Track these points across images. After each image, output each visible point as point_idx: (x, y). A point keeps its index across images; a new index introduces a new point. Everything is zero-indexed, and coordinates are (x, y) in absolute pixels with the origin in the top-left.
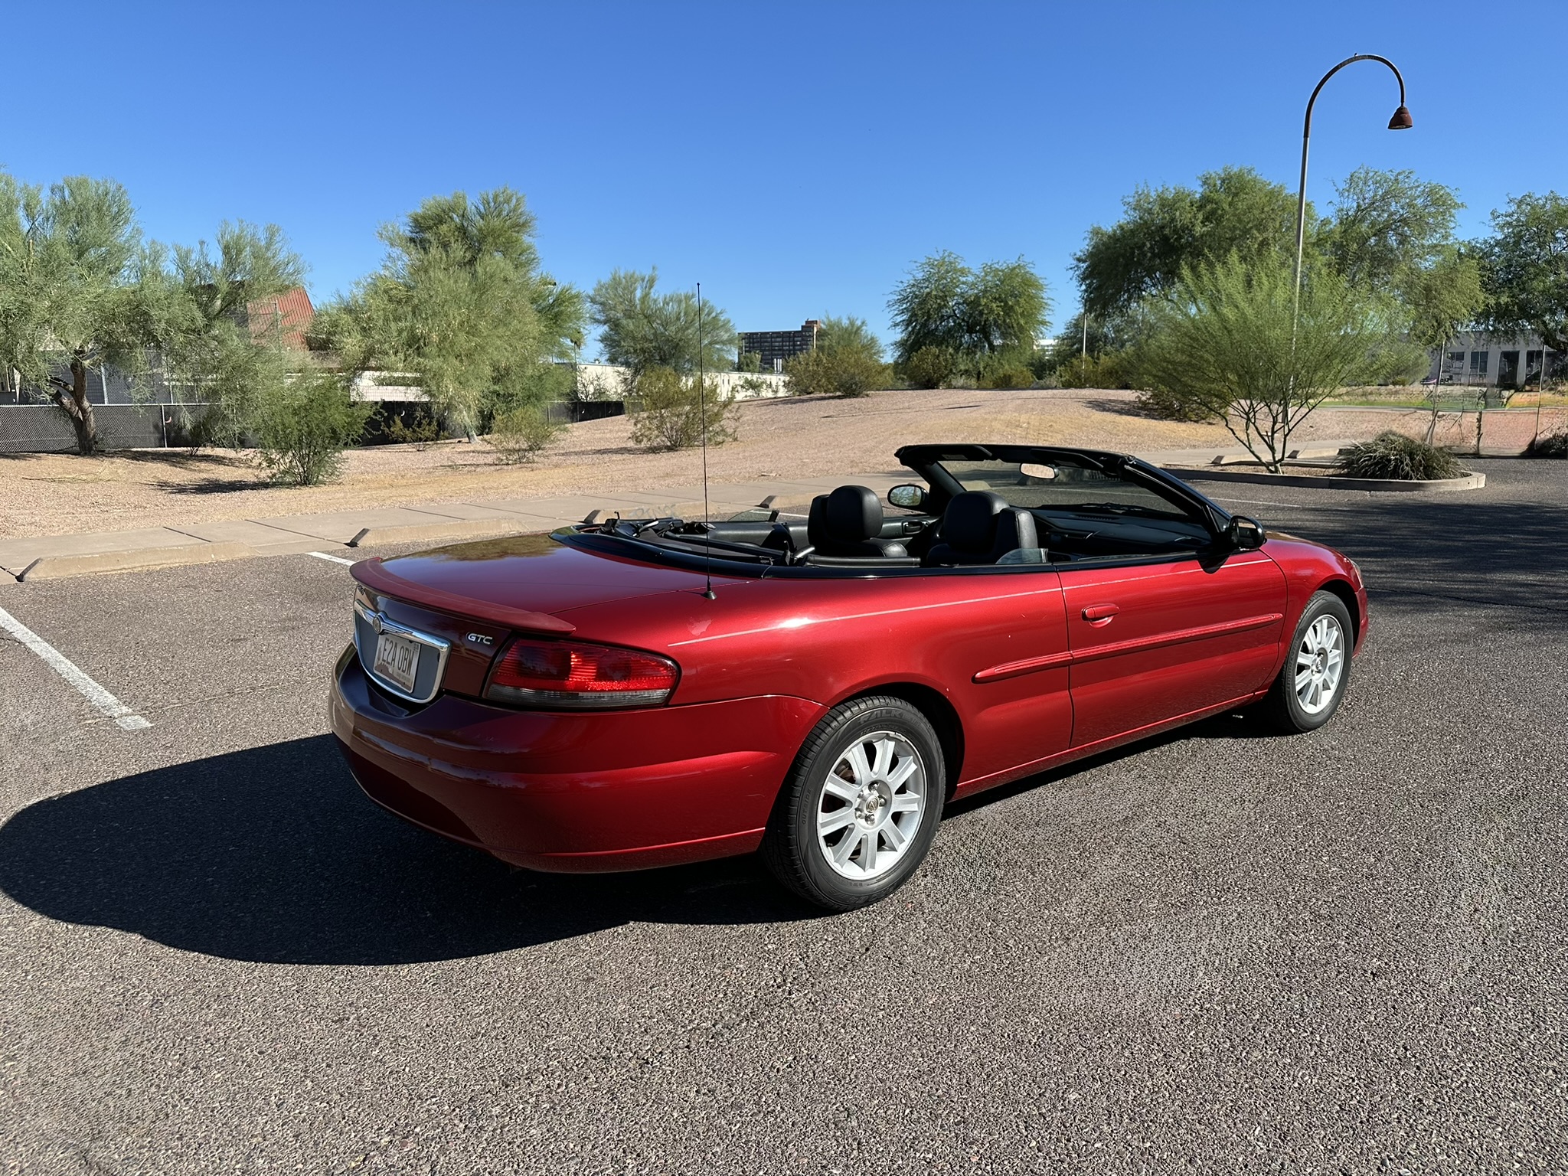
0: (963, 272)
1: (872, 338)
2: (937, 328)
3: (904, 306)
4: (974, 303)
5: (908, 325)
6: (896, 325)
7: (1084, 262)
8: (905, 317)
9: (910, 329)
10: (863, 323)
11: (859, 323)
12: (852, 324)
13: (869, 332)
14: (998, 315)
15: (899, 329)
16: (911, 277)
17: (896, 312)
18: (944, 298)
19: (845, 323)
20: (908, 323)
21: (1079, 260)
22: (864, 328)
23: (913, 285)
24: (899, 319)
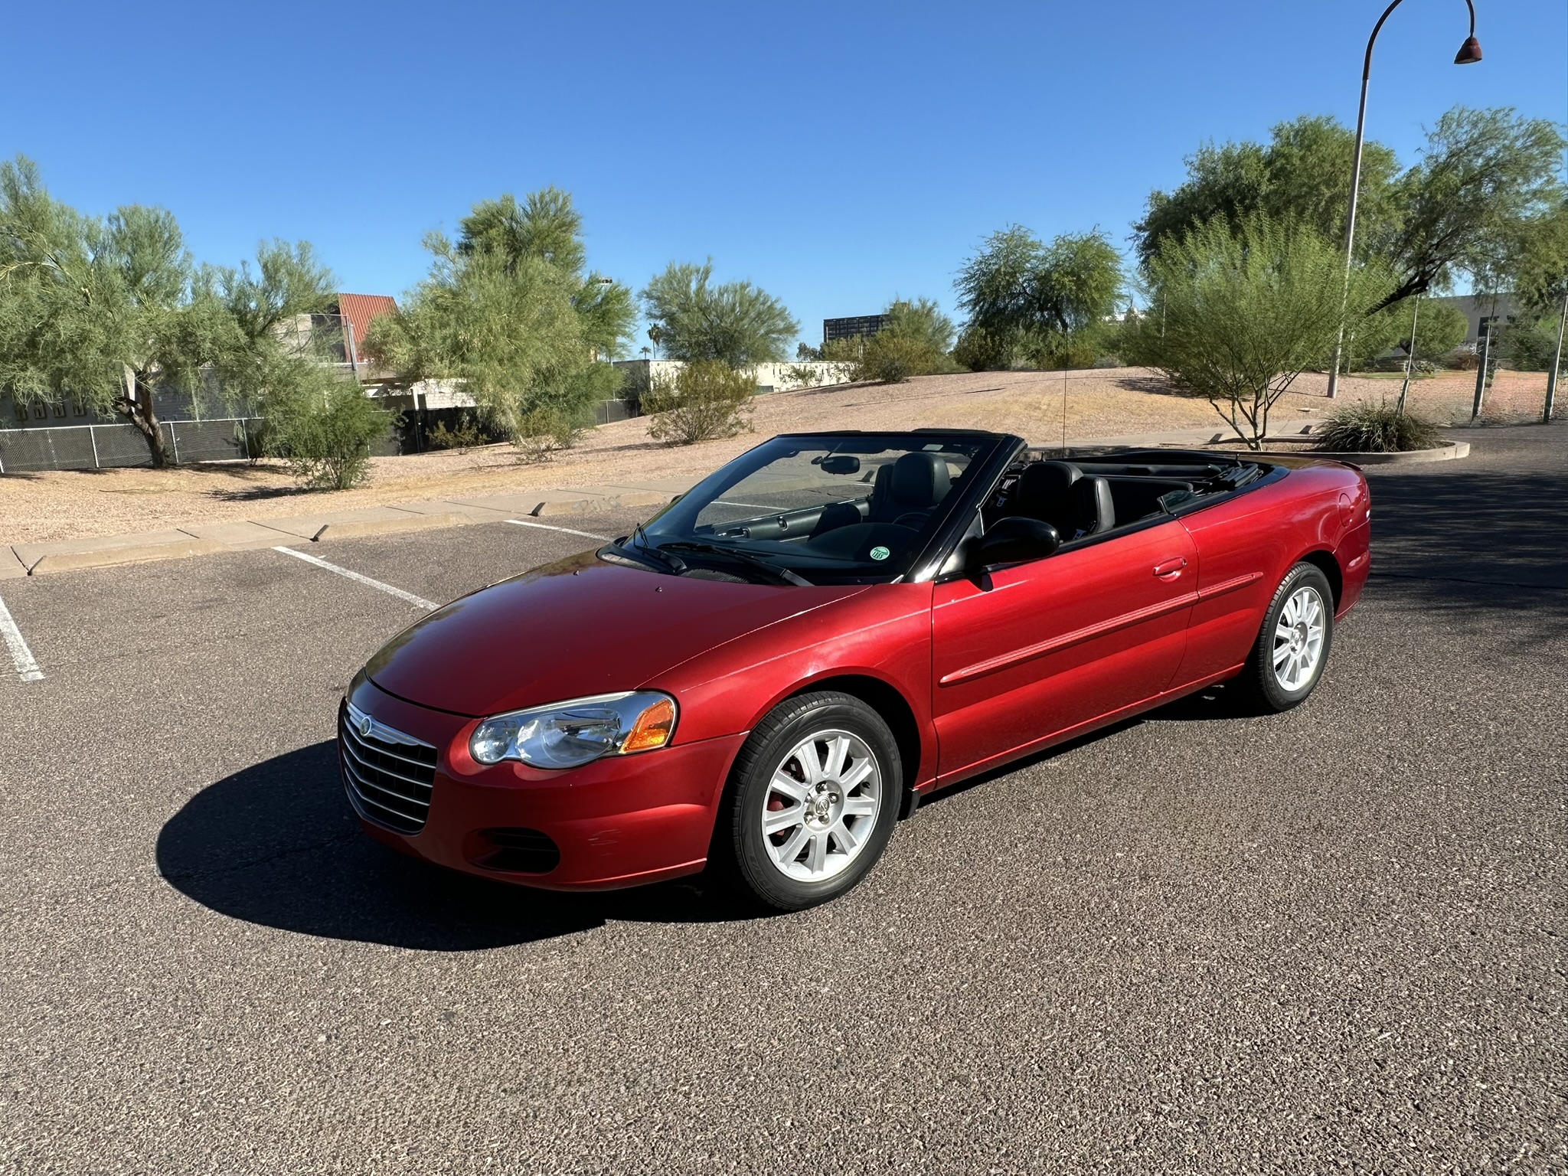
0: (1034, 246)
1: (945, 320)
2: (1006, 307)
3: (972, 285)
4: (1044, 279)
5: (975, 305)
6: (963, 305)
7: (1145, 230)
8: (972, 296)
9: (977, 308)
10: (935, 304)
11: (929, 304)
12: (924, 306)
13: (942, 314)
14: (1071, 289)
15: (966, 309)
16: (978, 253)
17: (963, 291)
18: (1013, 275)
19: (916, 304)
20: (975, 303)
21: (1139, 228)
22: (935, 309)
23: (981, 262)
24: (966, 298)
